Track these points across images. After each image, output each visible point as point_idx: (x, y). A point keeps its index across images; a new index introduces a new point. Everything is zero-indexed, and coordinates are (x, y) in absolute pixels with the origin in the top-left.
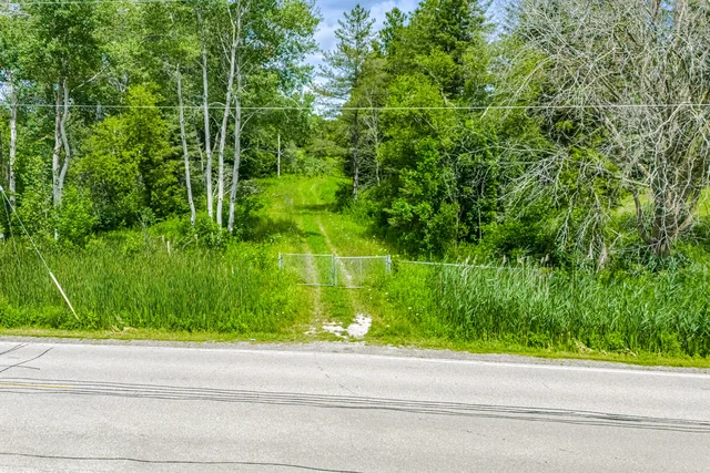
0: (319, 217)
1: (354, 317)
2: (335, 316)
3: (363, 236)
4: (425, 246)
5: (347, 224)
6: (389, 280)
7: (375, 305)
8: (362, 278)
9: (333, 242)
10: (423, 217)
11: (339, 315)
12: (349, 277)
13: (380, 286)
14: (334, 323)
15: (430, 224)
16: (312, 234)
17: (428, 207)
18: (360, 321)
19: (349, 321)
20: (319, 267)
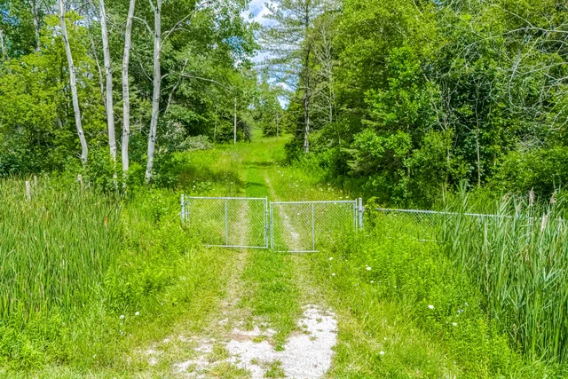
0: (266, 171)
1: (300, 314)
2: (260, 311)
3: (314, 185)
4: (400, 193)
5: (296, 175)
6: (362, 240)
7: (342, 288)
8: (314, 236)
9: (278, 193)
10: (400, 152)
11: (270, 310)
12: (296, 236)
13: (347, 250)
14: (256, 332)
15: (408, 163)
16: (253, 184)
17: (407, 137)
18: (312, 326)
19: (288, 328)
20: (254, 220)
